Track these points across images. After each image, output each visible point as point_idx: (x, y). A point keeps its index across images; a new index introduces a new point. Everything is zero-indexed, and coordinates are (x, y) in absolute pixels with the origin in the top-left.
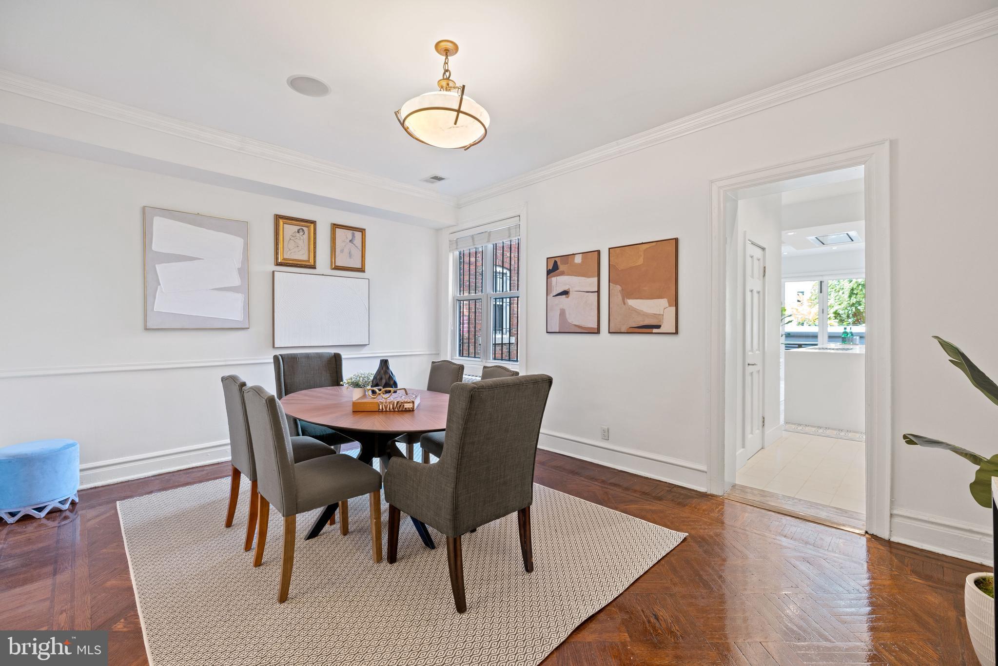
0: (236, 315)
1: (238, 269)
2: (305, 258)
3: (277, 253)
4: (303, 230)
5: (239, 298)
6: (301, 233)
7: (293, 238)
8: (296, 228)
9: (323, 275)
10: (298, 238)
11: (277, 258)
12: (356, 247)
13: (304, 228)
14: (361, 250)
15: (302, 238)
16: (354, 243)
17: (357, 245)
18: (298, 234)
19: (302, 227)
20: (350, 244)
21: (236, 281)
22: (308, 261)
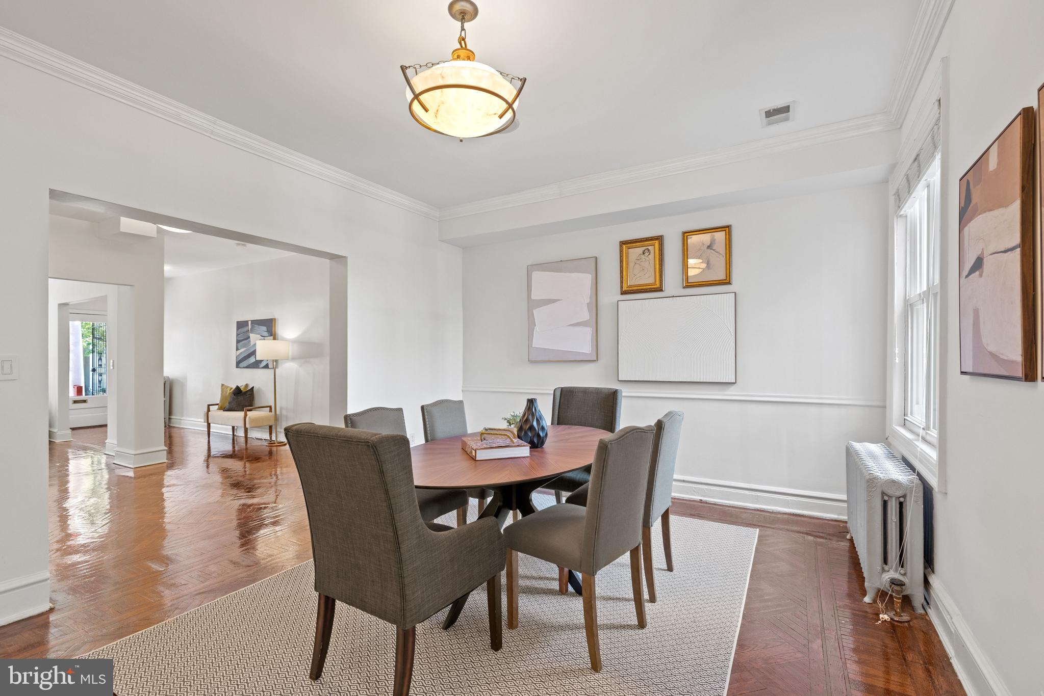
0: (586, 348)
1: (587, 304)
2: (651, 281)
3: (622, 282)
4: (649, 250)
5: (588, 331)
6: (647, 254)
7: (638, 262)
8: (641, 250)
9: (673, 297)
10: (644, 260)
11: (622, 287)
12: (717, 252)
13: (649, 247)
14: (725, 255)
15: (647, 259)
16: (714, 248)
17: (718, 250)
18: (643, 257)
19: (647, 247)
20: (709, 251)
21: (585, 315)
22: (655, 284)
